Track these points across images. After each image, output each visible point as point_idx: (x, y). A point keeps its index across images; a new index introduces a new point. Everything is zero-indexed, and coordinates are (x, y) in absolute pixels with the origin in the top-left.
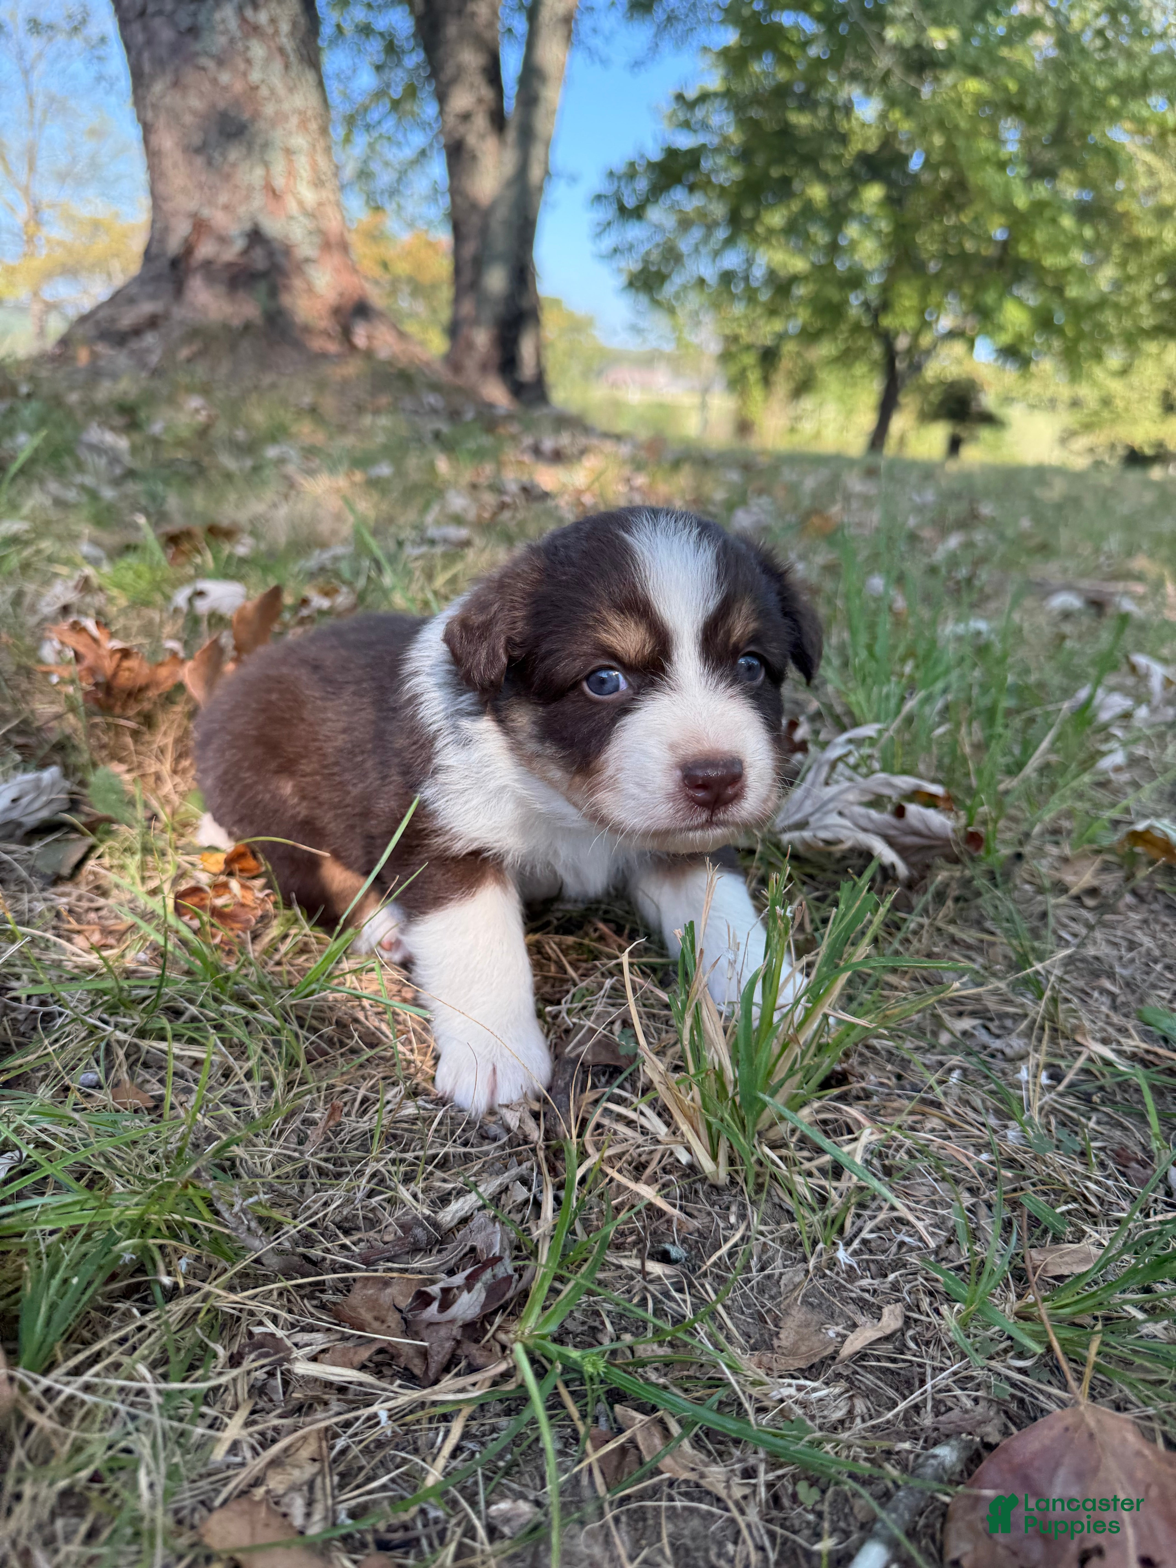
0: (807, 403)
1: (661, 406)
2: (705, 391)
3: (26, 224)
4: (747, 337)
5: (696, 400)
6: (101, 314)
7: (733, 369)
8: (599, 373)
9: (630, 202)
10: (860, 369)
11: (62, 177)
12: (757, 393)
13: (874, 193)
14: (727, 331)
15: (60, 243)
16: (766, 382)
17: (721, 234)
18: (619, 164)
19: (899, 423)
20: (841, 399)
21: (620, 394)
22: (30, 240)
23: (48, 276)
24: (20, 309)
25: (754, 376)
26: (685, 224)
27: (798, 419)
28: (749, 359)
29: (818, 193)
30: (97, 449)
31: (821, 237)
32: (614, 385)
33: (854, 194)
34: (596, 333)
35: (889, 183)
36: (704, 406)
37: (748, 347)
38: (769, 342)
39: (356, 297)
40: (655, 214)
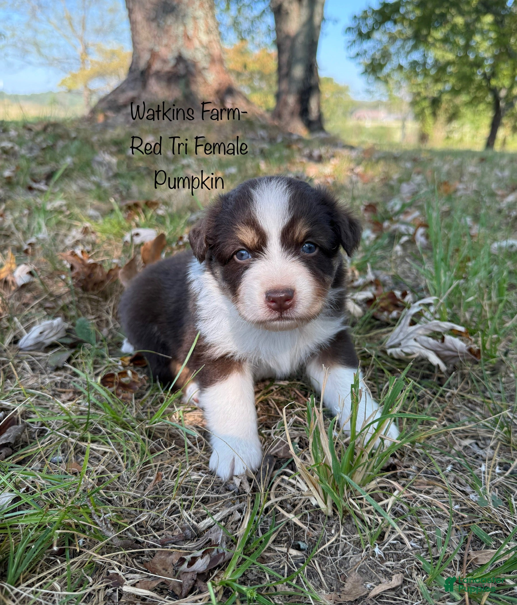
0: (455, 124)
1: (382, 128)
2: (404, 120)
3: (82, 54)
4: (424, 94)
5: (399, 124)
6: (110, 98)
7: (418, 109)
8: (352, 113)
9: (364, 30)
10: (482, 107)
11: (98, 32)
12: (430, 120)
13: (488, 19)
14: (415, 91)
15: (97, 63)
16: (434, 114)
17: (411, 43)
18: (359, 12)
19: (501, 133)
20: (473, 122)
21: (362, 123)
22: (83, 63)
23: (91, 77)
24: (79, 93)
25: (428, 112)
26: (393, 39)
27: (451, 132)
28: (426, 104)
29: (459, 20)
30: (100, 164)
31: (461, 42)
32: (359, 118)
33: (478, 20)
34: (350, 94)
35: (496, 14)
36: (403, 127)
37: (425, 98)
38: (435, 95)
39: (227, 85)
40: (377, 35)
